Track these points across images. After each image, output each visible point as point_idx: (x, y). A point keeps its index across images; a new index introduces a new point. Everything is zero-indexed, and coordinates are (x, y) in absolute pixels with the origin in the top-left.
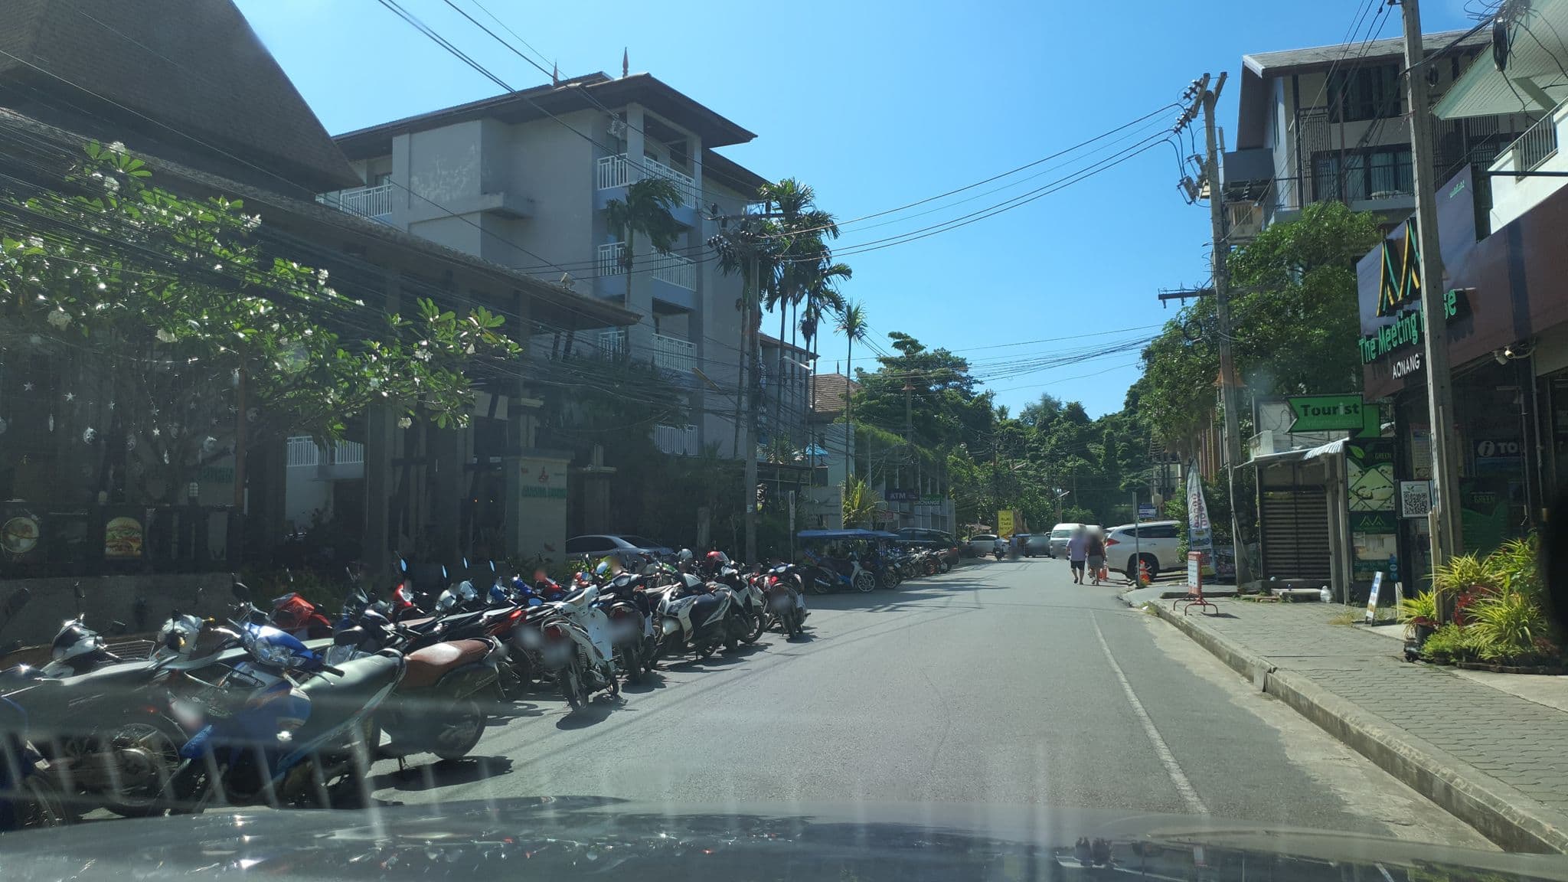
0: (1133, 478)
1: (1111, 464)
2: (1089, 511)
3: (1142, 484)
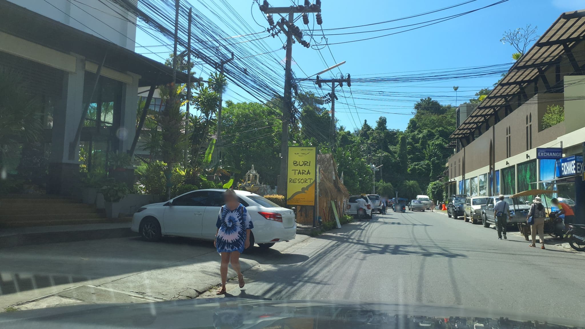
0: (415, 165)
1: (403, 156)
2: (389, 184)
3: (420, 169)
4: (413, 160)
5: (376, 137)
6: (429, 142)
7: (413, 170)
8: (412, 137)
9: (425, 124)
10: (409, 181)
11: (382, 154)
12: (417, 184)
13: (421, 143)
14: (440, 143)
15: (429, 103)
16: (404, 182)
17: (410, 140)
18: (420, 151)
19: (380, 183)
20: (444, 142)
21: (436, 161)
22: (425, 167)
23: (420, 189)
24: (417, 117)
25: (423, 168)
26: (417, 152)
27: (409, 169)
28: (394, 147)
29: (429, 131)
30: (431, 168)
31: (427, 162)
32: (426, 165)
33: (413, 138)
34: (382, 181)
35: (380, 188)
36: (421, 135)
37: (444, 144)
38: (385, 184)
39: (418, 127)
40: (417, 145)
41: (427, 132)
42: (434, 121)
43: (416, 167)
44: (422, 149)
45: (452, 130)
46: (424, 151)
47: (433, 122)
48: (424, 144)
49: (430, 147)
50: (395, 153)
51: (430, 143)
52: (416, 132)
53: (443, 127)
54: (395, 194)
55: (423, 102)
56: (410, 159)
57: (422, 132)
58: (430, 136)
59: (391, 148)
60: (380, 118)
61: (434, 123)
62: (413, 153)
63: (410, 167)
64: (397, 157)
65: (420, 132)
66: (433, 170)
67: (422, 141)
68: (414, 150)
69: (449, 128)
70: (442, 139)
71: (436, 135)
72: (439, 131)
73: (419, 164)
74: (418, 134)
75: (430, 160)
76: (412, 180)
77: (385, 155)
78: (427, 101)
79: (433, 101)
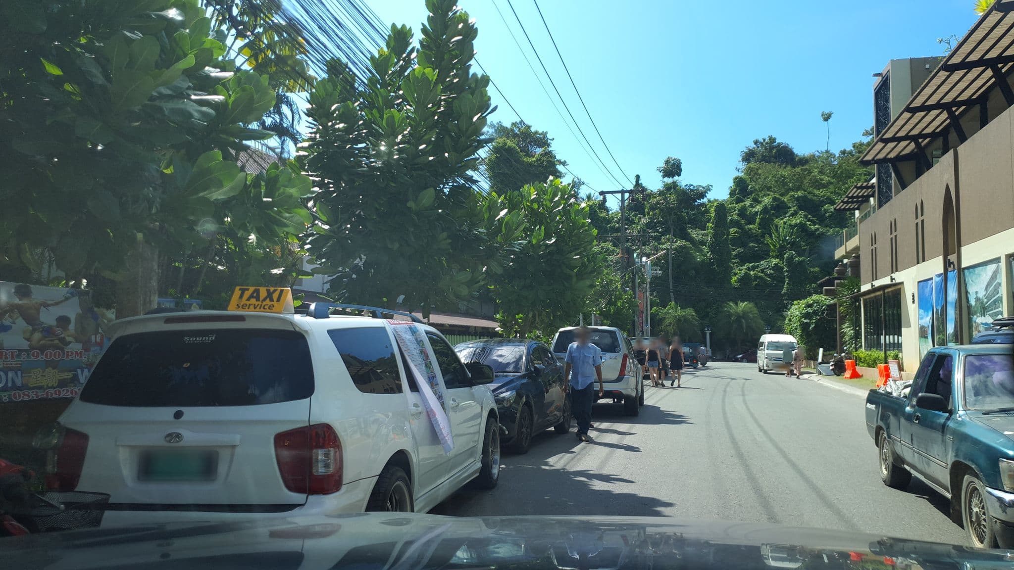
4: (743, 260)
5: (657, 203)
6: (776, 221)
7: (745, 279)
8: (739, 210)
9: (766, 186)
10: (736, 304)
11: (670, 244)
12: (755, 310)
13: (760, 224)
14: (800, 223)
15: (772, 148)
16: (726, 307)
17: (735, 217)
18: (757, 239)
19: (668, 309)
20: (809, 220)
21: (797, 259)
22: (770, 274)
23: (762, 322)
24: (750, 171)
25: (767, 275)
26: (752, 243)
27: (735, 278)
28: (700, 232)
29: (775, 199)
30: (786, 274)
31: (774, 261)
32: (773, 269)
33: (742, 213)
34: (673, 303)
35: (667, 322)
36: (758, 207)
37: (810, 225)
38: (680, 312)
39: (751, 193)
40: (751, 226)
41: (771, 200)
42: (785, 178)
43: (752, 273)
44: (763, 236)
45: (824, 196)
46: (768, 240)
47: (782, 182)
48: (766, 225)
49: (781, 230)
50: (703, 243)
51: (780, 222)
52: (748, 202)
53: (805, 191)
54: (704, 335)
55: (758, 147)
56: (738, 256)
57: (760, 202)
58: (779, 208)
59: (695, 234)
60: (667, 162)
61: (784, 184)
62: (744, 245)
63: (736, 274)
64: (708, 252)
65: (756, 201)
66: (790, 278)
67: (761, 219)
68: (744, 237)
69: (817, 192)
70: (804, 215)
71: (790, 208)
72: (798, 199)
73: (757, 267)
74: (752, 206)
75: (782, 258)
76: (743, 301)
77: (680, 247)
78: (767, 143)
79: (779, 144)
